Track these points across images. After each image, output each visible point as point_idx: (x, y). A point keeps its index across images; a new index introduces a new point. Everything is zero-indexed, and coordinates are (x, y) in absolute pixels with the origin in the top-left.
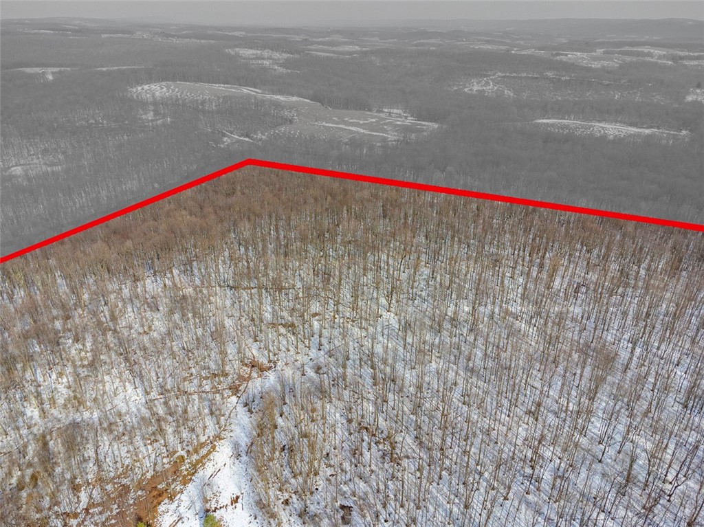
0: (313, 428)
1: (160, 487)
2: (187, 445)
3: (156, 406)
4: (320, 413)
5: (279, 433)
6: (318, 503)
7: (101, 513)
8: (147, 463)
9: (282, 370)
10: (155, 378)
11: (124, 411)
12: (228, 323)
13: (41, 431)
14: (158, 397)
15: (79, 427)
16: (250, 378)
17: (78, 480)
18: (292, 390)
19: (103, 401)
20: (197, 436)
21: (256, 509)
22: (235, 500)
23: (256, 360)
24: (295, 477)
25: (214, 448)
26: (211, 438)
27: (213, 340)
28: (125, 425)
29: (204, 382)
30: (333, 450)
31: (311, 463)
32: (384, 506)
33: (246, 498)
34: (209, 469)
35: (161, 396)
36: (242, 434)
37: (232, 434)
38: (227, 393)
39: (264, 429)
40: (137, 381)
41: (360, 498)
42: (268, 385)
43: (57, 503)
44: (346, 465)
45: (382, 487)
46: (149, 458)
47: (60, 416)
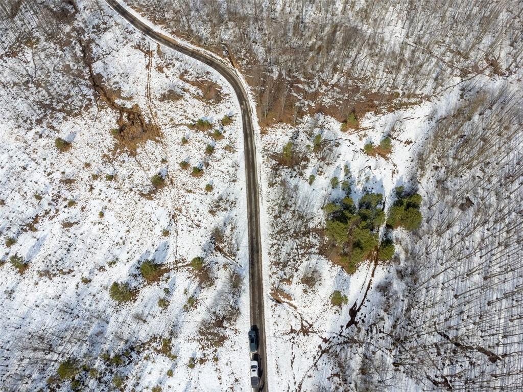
0: (495, 140)
1: (375, 102)
2: (406, 89)
3: (406, 49)
4: (510, 134)
5: (469, 125)
6: (455, 185)
7: (338, 93)
8: (377, 83)
9: (511, 83)
10: (419, 28)
11: (386, 40)
12: (504, 16)
13: (337, 22)
14: (412, 44)
15: (357, 33)
16: (482, 72)
17: (338, 66)
18: (504, 103)
19: (379, 24)
20: (416, 88)
21: (416, 157)
22: (408, 142)
23: (498, 61)
24: (454, 158)
25: (420, 102)
26: (423, 95)
27: (480, 23)
28: (381, 49)
29: (448, 53)
30: (495, 164)
31: (472, 159)
32: (496, 222)
33: (415, 146)
34: (408, 113)
35: (414, 45)
36: (444, 108)
37: (438, 102)
38: (457, 72)
39: (461, 114)
40: (408, 22)
41: (484, 204)
42: (490, 86)
43: (322, 71)
44: (495, 180)
45: (506, 211)
46: (381, 81)
47: (351, 18)
